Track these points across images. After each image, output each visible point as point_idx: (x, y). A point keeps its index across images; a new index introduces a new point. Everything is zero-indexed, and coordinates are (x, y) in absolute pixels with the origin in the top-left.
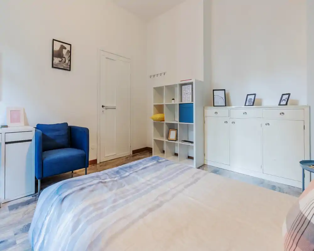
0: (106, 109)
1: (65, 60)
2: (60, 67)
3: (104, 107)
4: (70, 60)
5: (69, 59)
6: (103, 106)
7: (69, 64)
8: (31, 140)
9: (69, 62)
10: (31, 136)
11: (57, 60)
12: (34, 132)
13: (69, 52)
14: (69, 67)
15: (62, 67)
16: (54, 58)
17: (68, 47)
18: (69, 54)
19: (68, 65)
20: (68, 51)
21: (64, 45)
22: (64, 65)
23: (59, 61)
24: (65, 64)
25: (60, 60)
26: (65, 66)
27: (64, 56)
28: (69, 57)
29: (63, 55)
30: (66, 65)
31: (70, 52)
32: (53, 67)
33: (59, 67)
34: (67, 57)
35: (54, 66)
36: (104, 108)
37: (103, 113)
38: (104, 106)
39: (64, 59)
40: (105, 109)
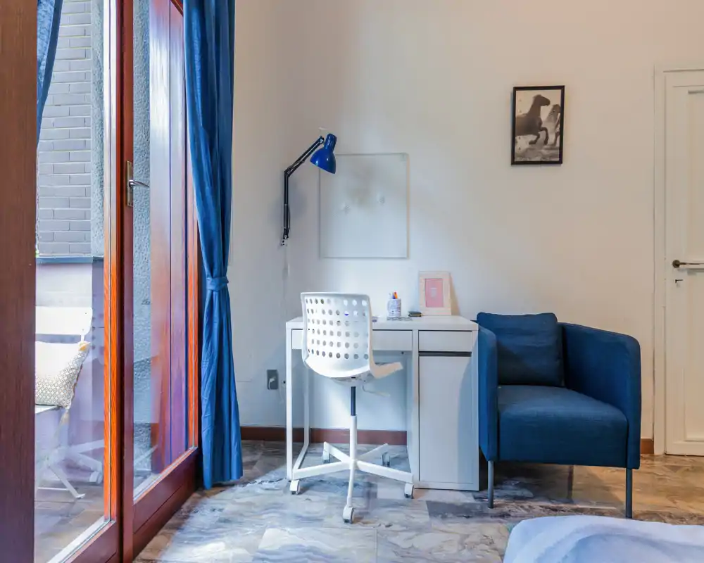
0: (691, 271)
1: (545, 138)
2: (534, 160)
3: (681, 266)
4: (561, 134)
5: (558, 130)
6: (676, 264)
7: (558, 145)
8: (467, 354)
9: (559, 138)
10: (470, 343)
11: (523, 142)
12: (475, 334)
13: (559, 110)
14: (557, 152)
15: (538, 159)
16: (517, 138)
17: (554, 97)
18: (559, 114)
19: (556, 149)
20: (555, 106)
21: (544, 93)
22: (543, 151)
23: (531, 143)
24: (546, 147)
25: (532, 138)
26: (545, 152)
27: (543, 126)
28: (556, 126)
29: (541, 123)
30: (551, 149)
31: (561, 109)
32: (514, 163)
33: (528, 160)
34: (551, 127)
35: (517, 159)
36: (683, 270)
37: (678, 286)
38: (681, 261)
39: (542, 134)
40: (686, 273)
